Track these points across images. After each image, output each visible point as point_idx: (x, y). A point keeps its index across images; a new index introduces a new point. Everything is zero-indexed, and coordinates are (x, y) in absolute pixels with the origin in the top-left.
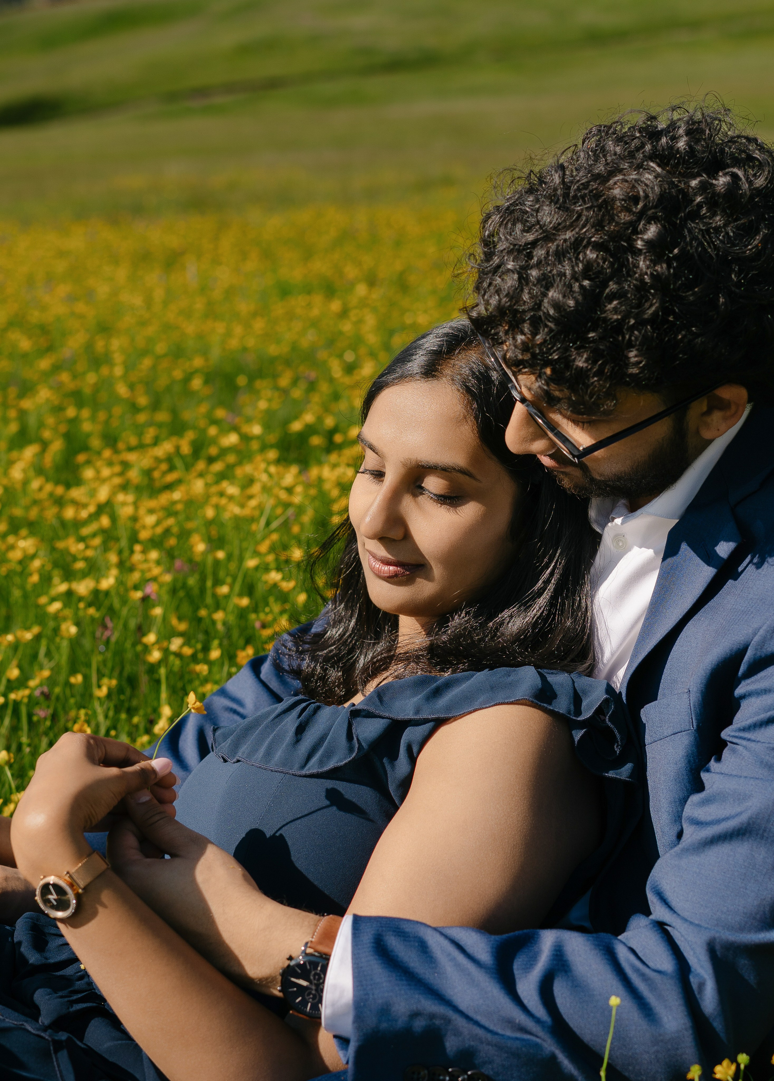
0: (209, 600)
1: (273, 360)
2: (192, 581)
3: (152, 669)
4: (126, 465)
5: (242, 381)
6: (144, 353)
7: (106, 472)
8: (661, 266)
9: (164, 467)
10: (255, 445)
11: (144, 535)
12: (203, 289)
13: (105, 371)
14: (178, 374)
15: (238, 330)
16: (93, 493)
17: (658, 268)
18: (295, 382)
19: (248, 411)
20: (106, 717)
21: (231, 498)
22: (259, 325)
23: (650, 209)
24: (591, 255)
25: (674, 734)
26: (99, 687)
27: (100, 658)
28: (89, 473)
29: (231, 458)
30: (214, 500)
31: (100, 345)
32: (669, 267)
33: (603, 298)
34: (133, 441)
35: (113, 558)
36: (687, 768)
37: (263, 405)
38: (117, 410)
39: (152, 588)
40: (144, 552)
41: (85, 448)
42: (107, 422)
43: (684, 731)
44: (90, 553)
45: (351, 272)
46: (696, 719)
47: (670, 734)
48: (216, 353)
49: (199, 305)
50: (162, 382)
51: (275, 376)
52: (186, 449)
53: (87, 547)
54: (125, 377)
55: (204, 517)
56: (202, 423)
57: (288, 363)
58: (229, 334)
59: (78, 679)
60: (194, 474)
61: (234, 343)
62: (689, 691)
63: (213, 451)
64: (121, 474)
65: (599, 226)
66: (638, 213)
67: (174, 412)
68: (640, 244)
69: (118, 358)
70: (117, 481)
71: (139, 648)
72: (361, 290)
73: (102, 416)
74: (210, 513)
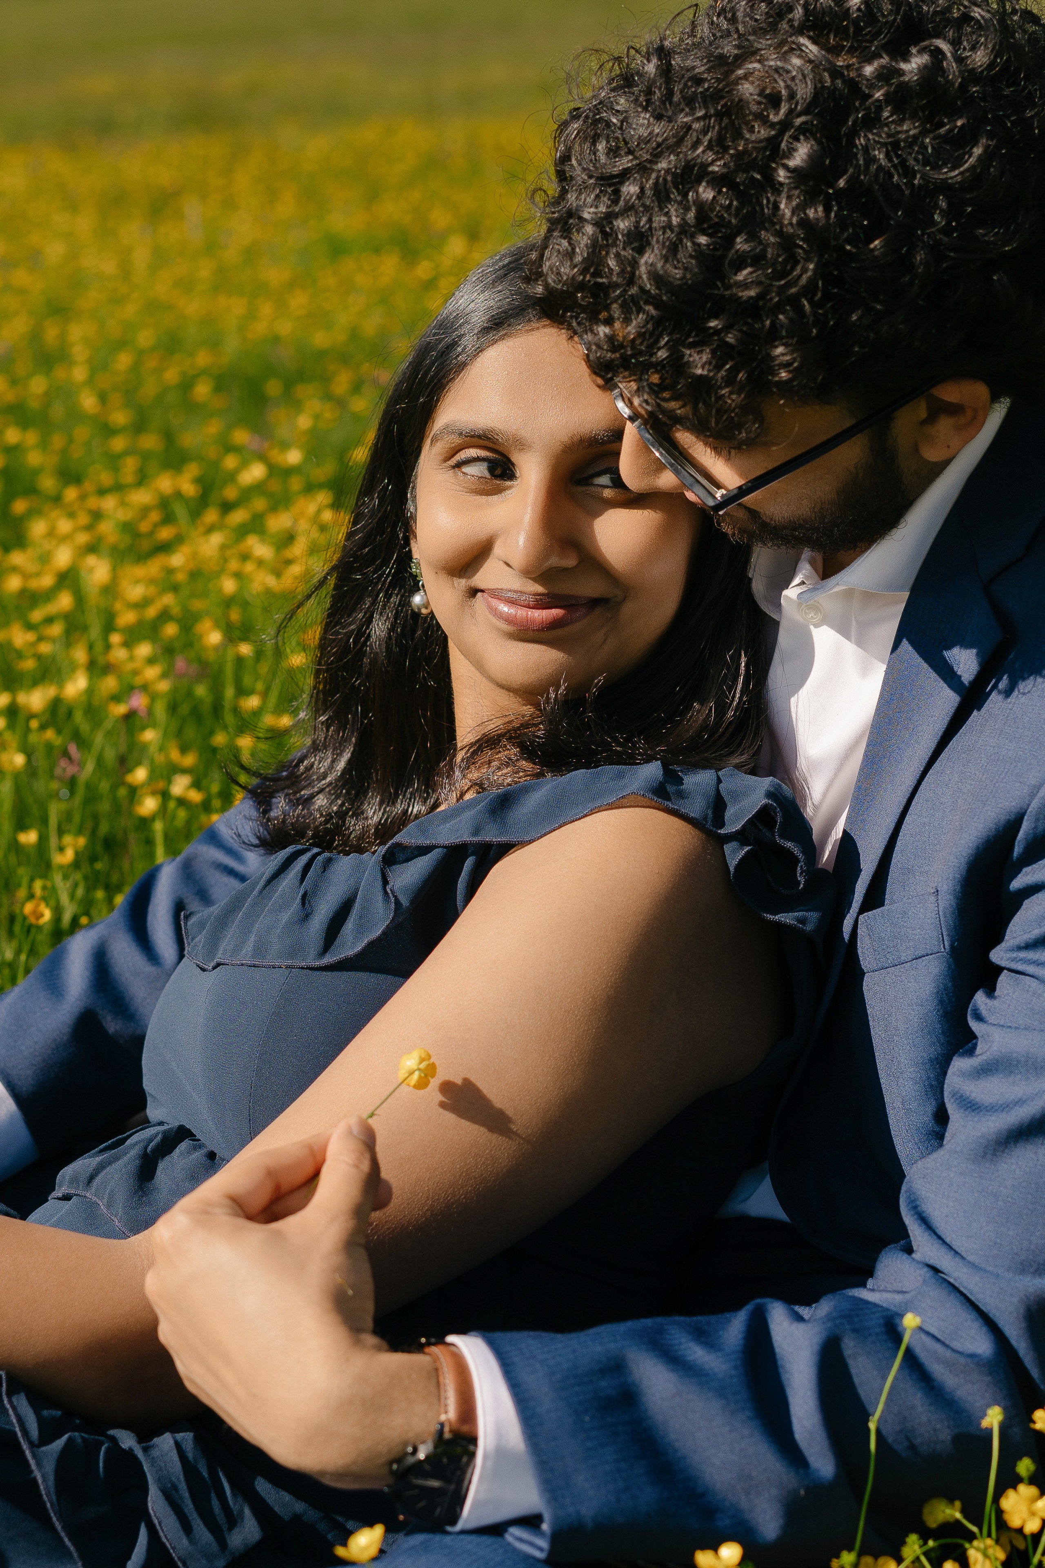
0: (229, 718)
1: (321, 355)
2: (201, 690)
3: (144, 823)
4: (97, 515)
5: (273, 388)
6: (121, 344)
7: (64, 526)
8: (816, 210)
9: (155, 516)
10: (296, 483)
11: (127, 618)
12: (211, 248)
13: (60, 373)
14: (172, 375)
15: (266, 309)
16: (45, 559)
17: (811, 213)
18: (357, 388)
19: (283, 431)
20: (72, 897)
21: (260, 563)
22: (299, 301)
23: (799, 115)
24: (706, 193)
25: (917, 959)
26: (61, 849)
27: (63, 806)
28: (38, 528)
29: (259, 504)
30: (234, 565)
31: (51, 333)
32: (827, 210)
33: (726, 266)
34: (106, 478)
35: (80, 655)
36: (938, 1011)
37: (304, 422)
38: (82, 433)
39: (139, 701)
40: (128, 644)
41: (31, 490)
42: (64, 453)
43: (931, 954)
44: (45, 648)
45: (440, 218)
46: (948, 935)
47: (910, 958)
48: (232, 346)
49: (205, 271)
50: (150, 389)
51: (326, 380)
52: (189, 488)
53: (40, 639)
54: (90, 381)
55: (220, 591)
56: (212, 453)
57: (344, 359)
58: (251, 315)
59: (30, 837)
60: (201, 529)
61: (260, 328)
62: (937, 891)
63: (230, 493)
64: (89, 528)
65: (719, 145)
66: (780, 122)
67: (169, 437)
68: (782, 175)
69: (79, 352)
70: (83, 538)
71: (122, 792)
72: (456, 246)
73: (57, 441)
74: (229, 586)
